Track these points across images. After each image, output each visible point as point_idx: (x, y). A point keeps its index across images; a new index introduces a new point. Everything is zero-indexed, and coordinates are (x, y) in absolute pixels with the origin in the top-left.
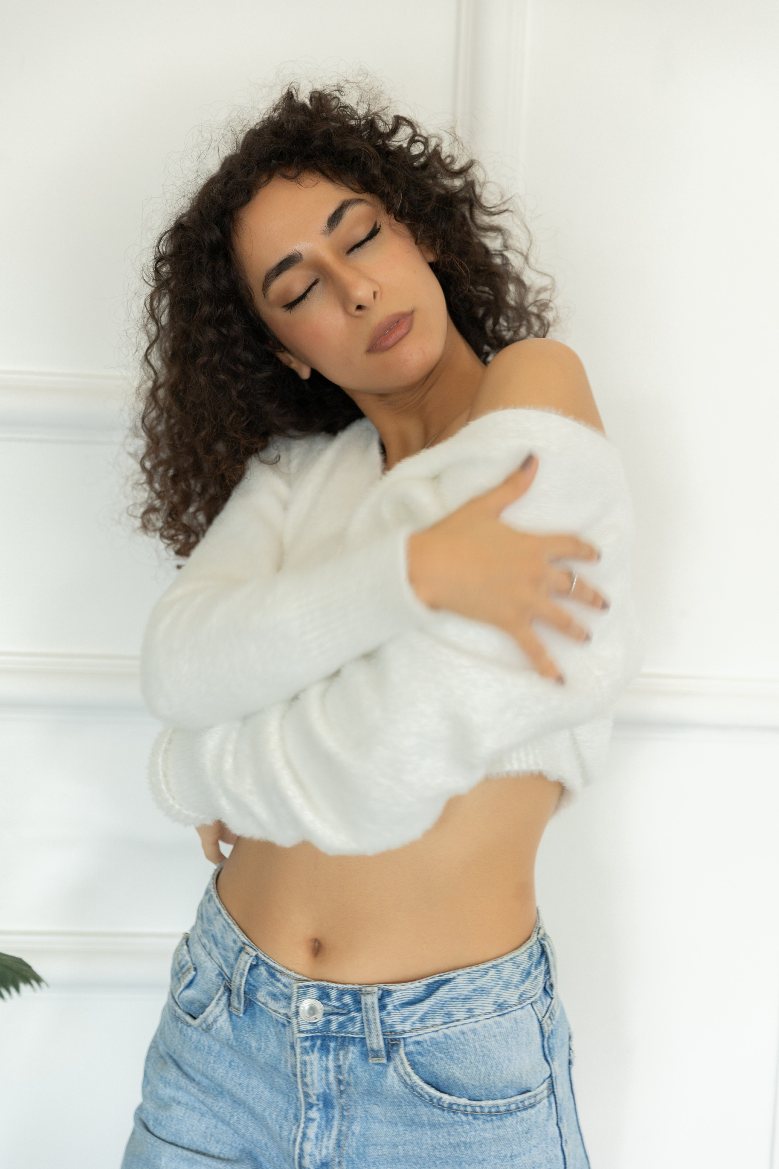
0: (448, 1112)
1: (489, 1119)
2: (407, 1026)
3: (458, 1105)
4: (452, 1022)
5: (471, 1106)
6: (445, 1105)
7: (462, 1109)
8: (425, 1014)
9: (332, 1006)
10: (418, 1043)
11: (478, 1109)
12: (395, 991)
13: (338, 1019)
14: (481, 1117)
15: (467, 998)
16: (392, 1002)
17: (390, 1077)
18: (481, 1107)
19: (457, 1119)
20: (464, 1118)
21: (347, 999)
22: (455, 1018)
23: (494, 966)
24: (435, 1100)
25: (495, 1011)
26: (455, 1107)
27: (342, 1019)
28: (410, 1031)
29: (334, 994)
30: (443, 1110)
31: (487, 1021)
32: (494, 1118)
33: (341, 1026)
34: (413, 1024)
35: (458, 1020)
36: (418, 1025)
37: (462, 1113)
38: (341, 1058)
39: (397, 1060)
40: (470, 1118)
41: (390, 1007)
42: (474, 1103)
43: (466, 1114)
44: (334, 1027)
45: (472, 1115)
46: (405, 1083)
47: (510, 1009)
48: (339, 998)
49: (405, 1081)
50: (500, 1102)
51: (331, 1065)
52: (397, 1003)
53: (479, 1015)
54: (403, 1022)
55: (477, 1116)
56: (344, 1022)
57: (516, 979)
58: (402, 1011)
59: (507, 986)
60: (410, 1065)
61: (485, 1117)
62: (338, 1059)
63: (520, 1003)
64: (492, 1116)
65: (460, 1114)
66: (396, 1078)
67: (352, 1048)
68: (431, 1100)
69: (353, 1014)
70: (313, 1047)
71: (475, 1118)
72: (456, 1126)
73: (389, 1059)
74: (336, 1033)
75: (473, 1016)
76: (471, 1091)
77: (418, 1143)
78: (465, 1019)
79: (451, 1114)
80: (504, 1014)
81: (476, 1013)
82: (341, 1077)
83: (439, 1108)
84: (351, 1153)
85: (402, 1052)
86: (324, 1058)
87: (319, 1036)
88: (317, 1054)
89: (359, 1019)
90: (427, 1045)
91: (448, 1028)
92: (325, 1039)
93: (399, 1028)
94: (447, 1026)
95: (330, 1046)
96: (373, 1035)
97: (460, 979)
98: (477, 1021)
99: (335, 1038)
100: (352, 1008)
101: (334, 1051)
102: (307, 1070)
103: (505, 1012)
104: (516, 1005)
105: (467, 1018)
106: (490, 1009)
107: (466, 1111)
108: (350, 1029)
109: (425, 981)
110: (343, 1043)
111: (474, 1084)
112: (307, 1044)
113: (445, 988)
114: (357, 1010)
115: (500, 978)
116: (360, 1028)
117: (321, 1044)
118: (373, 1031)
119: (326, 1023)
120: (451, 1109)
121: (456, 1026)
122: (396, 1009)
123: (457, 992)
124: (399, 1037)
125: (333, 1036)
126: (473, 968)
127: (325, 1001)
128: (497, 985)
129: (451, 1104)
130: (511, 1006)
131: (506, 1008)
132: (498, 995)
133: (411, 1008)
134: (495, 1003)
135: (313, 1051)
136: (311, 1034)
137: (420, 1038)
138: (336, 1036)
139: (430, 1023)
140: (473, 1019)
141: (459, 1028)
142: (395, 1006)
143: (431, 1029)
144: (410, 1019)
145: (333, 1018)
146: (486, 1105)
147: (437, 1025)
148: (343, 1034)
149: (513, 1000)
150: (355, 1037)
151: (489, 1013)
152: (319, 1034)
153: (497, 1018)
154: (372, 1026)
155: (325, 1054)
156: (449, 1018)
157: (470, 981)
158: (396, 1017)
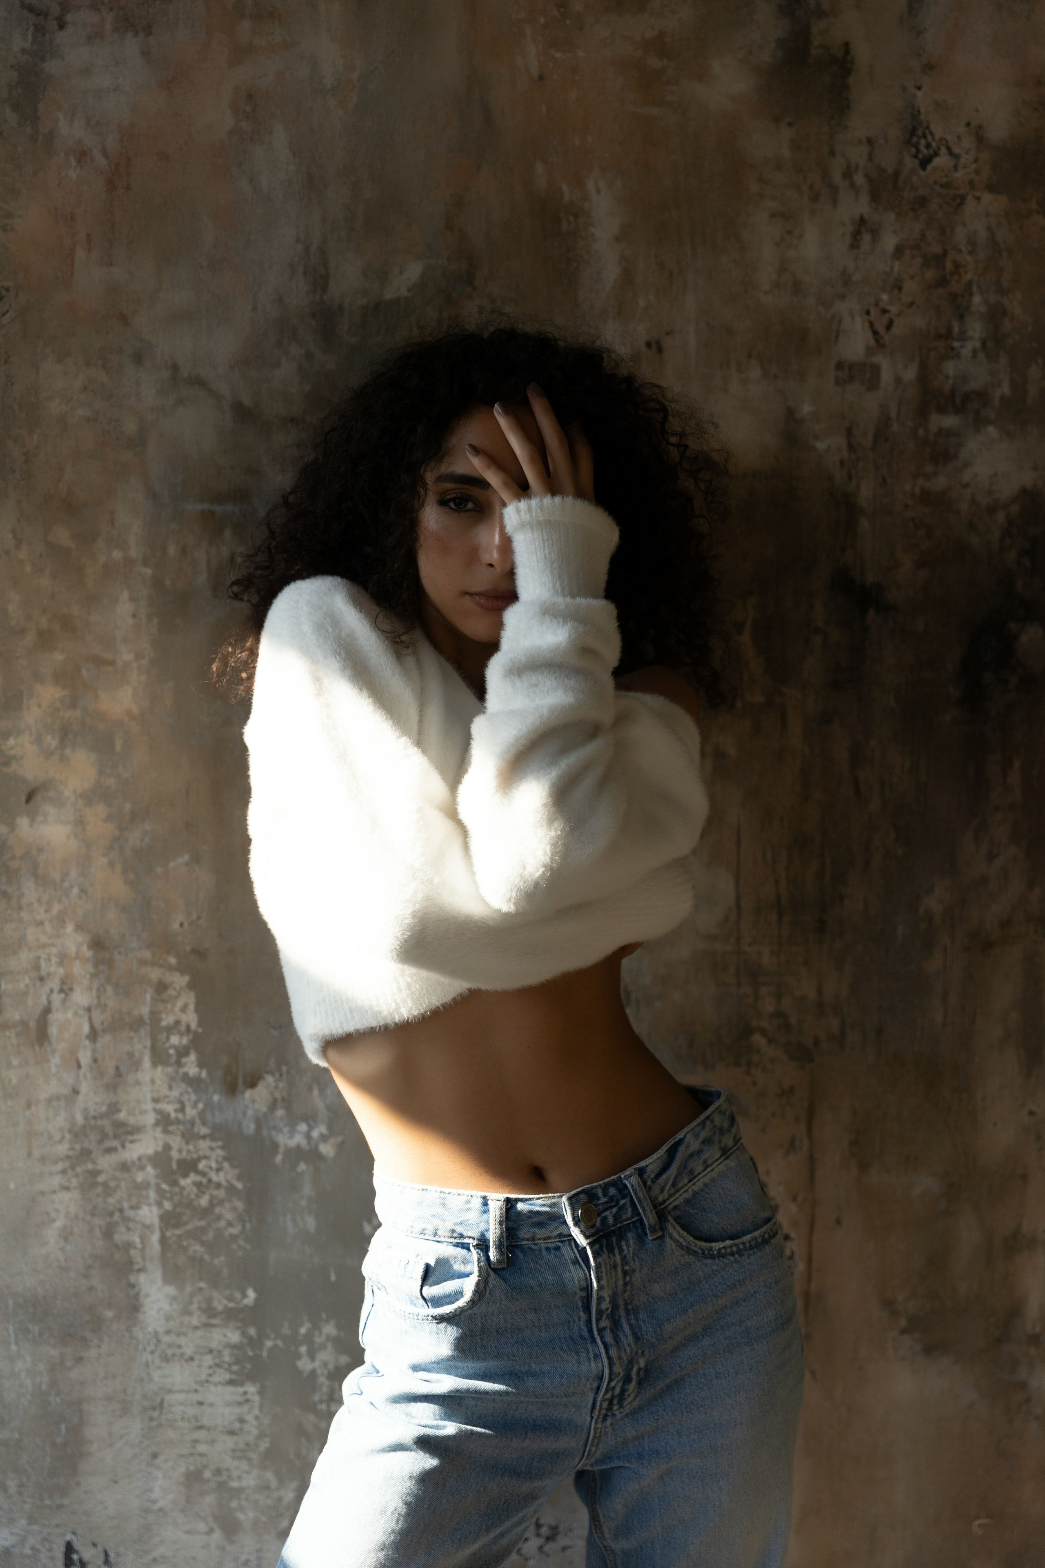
0: (718, 1258)
1: (752, 1252)
2: (666, 1194)
3: (725, 1248)
4: (695, 1177)
5: (735, 1245)
6: (715, 1253)
7: (729, 1250)
8: (675, 1178)
9: (601, 1203)
10: (675, 1208)
11: (741, 1246)
12: (647, 1166)
13: (611, 1213)
14: (745, 1253)
15: (699, 1152)
16: (649, 1177)
17: (669, 1245)
18: (743, 1243)
19: (726, 1261)
20: (731, 1258)
21: (612, 1191)
22: (697, 1172)
23: (707, 1118)
24: (706, 1252)
25: (721, 1156)
26: (723, 1251)
27: (614, 1210)
28: (668, 1199)
29: (600, 1192)
30: (714, 1258)
31: (720, 1166)
32: (755, 1250)
33: (616, 1217)
34: (669, 1190)
35: (699, 1174)
36: (672, 1191)
37: (729, 1255)
38: (625, 1248)
39: (670, 1227)
40: (737, 1256)
41: (649, 1182)
42: (736, 1241)
43: (732, 1254)
44: (611, 1220)
45: (738, 1253)
46: (681, 1247)
47: (731, 1152)
49: (681, 1243)
50: (756, 1233)
51: (618, 1258)
52: (653, 1176)
53: (712, 1164)
54: (662, 1191)
55: (742, 1253)
56: (617, 1212)
57: (726, 1125)
58: (659, 1181)
59: (722, 1132)
60: (681, 1227)
61: (748, 1252)
62: (623, 1250)
63: (735, 1144)
64: (753, 1249)
65: (728, 1257)
66: (674, 1245)
67: (630, 1235)
68: (703, 1253)
69: (622, 1202)
70: (601, 1248)
71: (740, 1256)
72: (727, 1269)
73: (662, 1229)
74: (614, 1226)
75: (708, 1166)
76: (730, 1231)
77: (702, 1300)
78: (703, 1171)
79: (721, 1259)
81: (710, 1162)
82: (627, 1268)
83: (710, 1258)
84: (650, 1338)
85: (670, 1219)
86: (611, 1256)
87: (602, 1235)
88: (606, 1253)
89: (628, 1204)
90: (683, 1206)
91: (694, 1184)
92: (607, 1236)
93: (661, 1199)
94: (692, 1183)
95: (612, 1241)
96: (648, 1212)
97: (689, 1136)
98: (712, 1170)
99: (614, 1232)
100: (619, 1197)
101: (617, 1244)
102: (602, 1272)
103: (728, 1154)
104: (733, 1147)
105: (705, 1169)
106: (718, 1155)
107: (732, 1251)
108: (624, 1217)
109: (665, 1148)
110: (621, 1234)
111: (730, 1225)
112: (597, 1247)
113: (682, 1149)
114: (624, 1197)
115: (714, 1127)
116: (632, 1211)
117: (606, 1242)
118: (647, 1208)
119: (604, 1221)
120: (720, 1255)
121: (699, 1180)
122: (653, 1182)
123: (691, 1149)
124: (663, 1207)
125: (612, 1231)
126: (694, 1124)
127: (595, 1202)
128: (715, 1133)
129: (720, 1249)
130: (730, 1149)
131: (728, 1151)
132: (720, 1142)
133: (664, 1176)
134: (720, 1148)
135: (602, 1251)
136: (596, 1236)
137: (677, 1203)
138: (614, 1230)
139: (681, 1185)
140: (709, 1169)
141: (701, 1181)
142: (652, 1180)
143: (683, 1191)
144: (666, 1186)
145: (607, 1213)
146: (746, 1240)
147: (685, 1185)
148: (619, 1225)
149: (730, 1143)
150: (630, 1223)
151: (718, 1159)
152: (601, 1233)
153: (725, 1162)
154: (645, 1204)
155: (611, 1251)
156: (692, 1174)
157: (697, 1136)
158: (656, 1189)
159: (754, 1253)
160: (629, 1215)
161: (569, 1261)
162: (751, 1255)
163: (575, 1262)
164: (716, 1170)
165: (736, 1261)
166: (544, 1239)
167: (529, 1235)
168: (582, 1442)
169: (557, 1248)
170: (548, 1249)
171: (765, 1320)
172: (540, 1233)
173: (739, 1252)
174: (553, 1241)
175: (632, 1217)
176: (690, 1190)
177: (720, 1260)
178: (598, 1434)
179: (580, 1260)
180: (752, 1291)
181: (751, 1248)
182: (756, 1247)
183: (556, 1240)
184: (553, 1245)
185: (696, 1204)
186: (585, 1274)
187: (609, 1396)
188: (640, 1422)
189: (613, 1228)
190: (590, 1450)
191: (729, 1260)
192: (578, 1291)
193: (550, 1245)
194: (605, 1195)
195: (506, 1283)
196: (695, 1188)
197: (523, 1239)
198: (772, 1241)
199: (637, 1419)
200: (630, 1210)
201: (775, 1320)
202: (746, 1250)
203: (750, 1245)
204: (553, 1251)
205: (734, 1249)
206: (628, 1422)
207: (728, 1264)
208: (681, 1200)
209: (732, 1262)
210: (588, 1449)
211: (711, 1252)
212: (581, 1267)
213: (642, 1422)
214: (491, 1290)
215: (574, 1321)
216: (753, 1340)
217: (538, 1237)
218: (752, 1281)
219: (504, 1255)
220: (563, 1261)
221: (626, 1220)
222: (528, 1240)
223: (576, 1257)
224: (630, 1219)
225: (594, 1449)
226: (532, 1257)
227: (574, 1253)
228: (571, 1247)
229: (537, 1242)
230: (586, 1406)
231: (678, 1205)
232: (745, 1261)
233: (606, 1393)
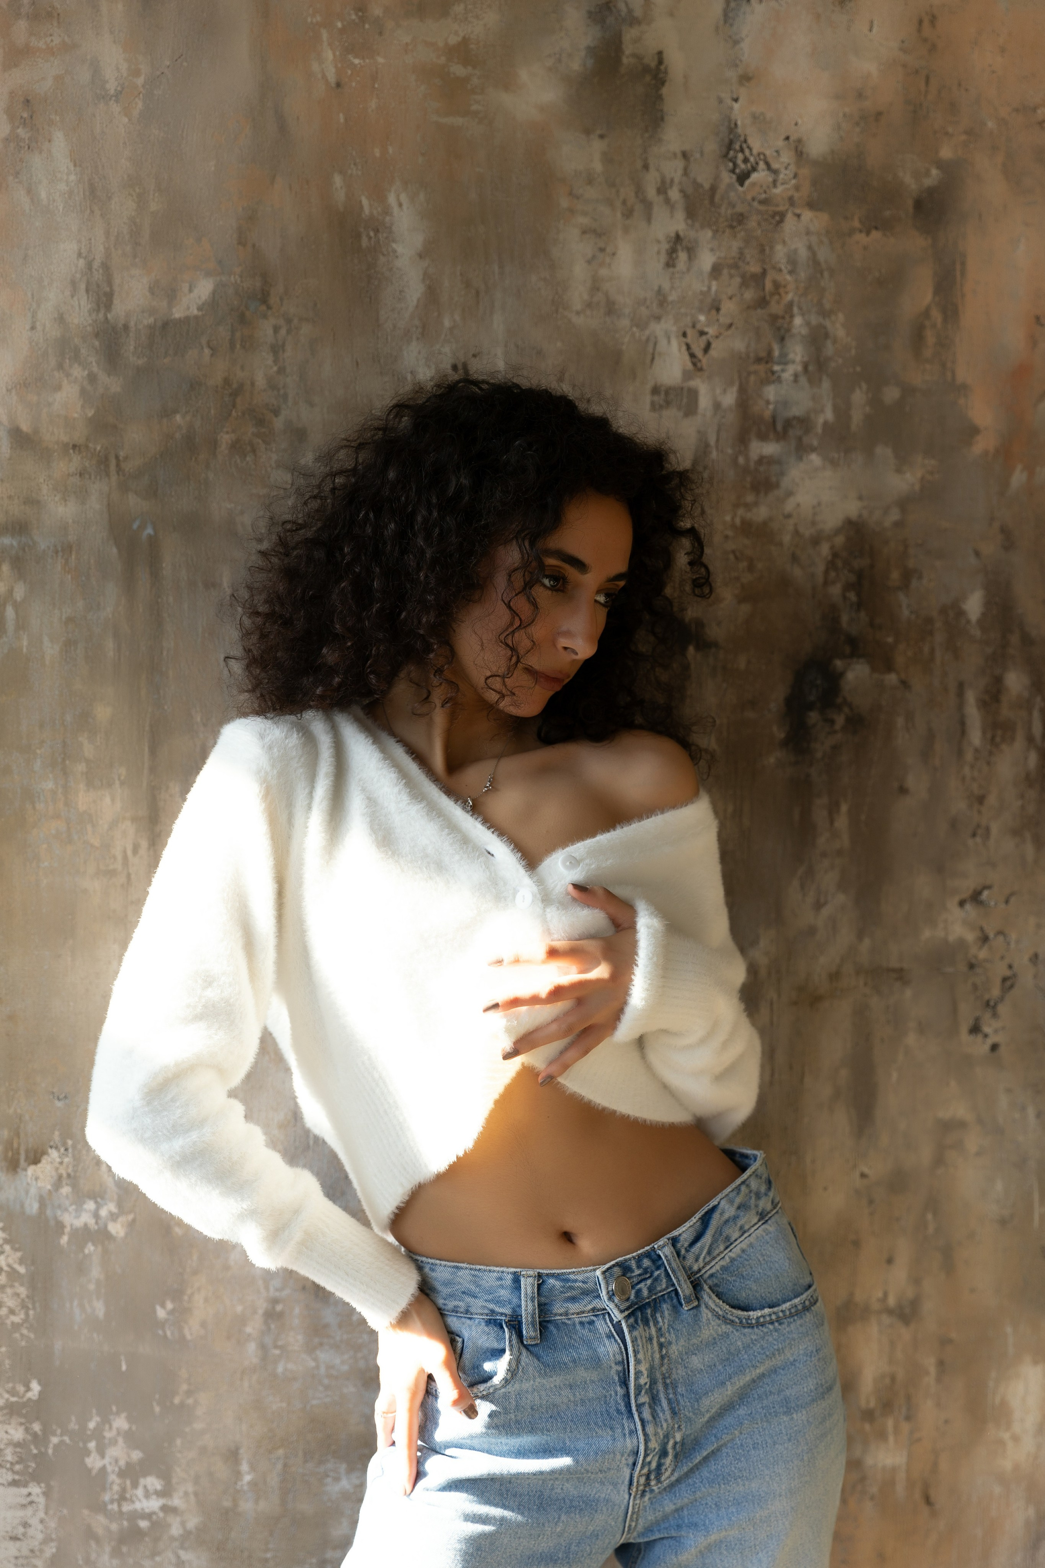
0: (757, 1327)
1: (792, 1320)
2: (701, 1263)
3: (763, 1316)
4: (731, 1244)
5: (774, 1313)
6: (754, 1322)
7: (768, 1319)
8: (710, 1246)
9: (635, 1276)
10: (712, 1276)
11: (781, 1314)
12: (680, 1235)
13: (646, 1285)
14: (785, 1321)
15: (735, 1218)
16: (683, 1246)
17: (704, 1315)
18: (783, 1311)
19: (765, 1330)
20: (771, 1327)
21: (646, 1263)
22: (733, 1239)
23: (743, 1183)
24: (744, 1321)
25: (759, 1221)
26: (762, 1320)
27: (649, 1282)
28: (703, 1267)
29: (633, 1264)
30: (753, 1327)
31: (757, 1231)
32: (796, 1318)
33: (651, 1289)
34: (704, 1258)
35: (736, 1240)
36: (708, 1259)
37: (769, 1323)
38: (660, 1319)
39: (706, 1297)
40: (776, 1324)
41: (683, 1252)
42: (775, 1309)
43: (772, 1323)
44: (645, 1293)
45: (777, 1321)
46: (718, 1316)
47: (769, 1215)
48: (639, 1266)
49: (717, 1313)
50: (796, 1301)
51: (653, 1330)
52: (686, 1244)
53: (749, 1229)
54: (697, 1260)
55: (782, 1321)
56: (652, 1284)
57: (763, 1189)
58: (693, 1250)
59: (758, 1196)
60: (717, 1296)
61: (789, 1320)
62: (658, 1322)
63: (774, 1208)
64: (793, 1316)
65: (767, 1325)
66: (710, 1315)
67: (665, 1306)
68: (741, 1322)
69: (656, 1273)
70: (636, 1321)
71: (780, 1324)
72: (767, 1338)
73: (698, 1299)
74: (648, 1298)
75: (745, 1232)
76: (769, 1298)
77: (741, 1370)
78: (740, 1237)
79: (760, 1327)
80: (767, 1221)
81: (747, 1227)
82: (662, 1340)
83: (749, 1327)
85: (706, 1287)
86: (646, 1328)
87: (637, 1308)
88: (642, 1326)
89: (663, 1275)
90: (720, 1274)
91: (731, 1251)
92: (642, 1308)
93: (695, 1268)
94: (729, 1249)
95: (647, 1313)
96: (682, 1282)
97: (723, 1203)
98: (750, 1235)
99: (649, 1303)
100: (653, 1268)
101: (651, 1316)
102: (638, 1346)
103: (767, 1219)
104: (772, 1210)
105: (742, 1235)
106: (755, 1220)
107: (771, 1320)
108: (659, 1289)
109: (698, 1215)
110: (655, 1305)
111: (769, 1293)
112: (632, 1320)
113: (716, 1216)
114: (658, 1268)
115: (751, 1192)
116: (667, 1282)
117: (641, 1315)
118: (681, 1278)
119: (639, 1291)
120: (759, 1324)
121: (735, 1246)
122: (687, 1251)
123: (726, 1216)
124: (698, 1275)
125: (647, 1303)
126: (729, 1189)
127: (629, 1275)
128: (751, 1198)
129: (758, 1318)
130: (768, 1213)
131: (766, 1215)
132: (757, 1206)
133: (699, 1245)
134: (757, 1213)
135: (637, 1324)
136: (631, 1310)
137: (713, 1270)
138: (649, 1302)
139: (717, 1252)
140: (746, 1235)
141: (738, 1248)
142: (686, 1249)
143: (719, 1258)
144: (701, 1254)
145: (642, 1285)
146: (786, 1308)
147: (722, 1252)
148: (654, 1297)
149: (769, 1207)
150: (664, 1294)
151: (756, 1224)
152: (636, 1306)
153: (763, 1227)
154: (679, 1274)
155: (646, 1323)
156: (729, 1241)
157: (731, 1202)
158: (690, 1258)
159: (794, 1320)
160: (664, 1286)
161: (604, 1335)
162: (791, 1322)
163: (610, 1336)
164: (753, 1235)
165: (776, 1330)
166: (578, 1314)
167: (562, 1311)
168: (621, 1519)
169: (591, 1323)
170: (582, 1323)
171: (805, 1390)
172: (573, 1307)
173: (779, 1320)
174: (586, 1315)
175: (667, 1288)
176: (727, 1257)
177: (759, 1329)
178: (636, 1510)
179: (615, 1334)
180: (791, 1359)
181: (791, 1315)
182: (796, 1315)
183: (589, 1314)
184: (587, 1320)
185: (734, 1271)
186: (620, 1348)
187: (645, 1471)
188: (678, 1495)
189: (647, 1301)
190: (630, 1526)
191: (768, 1328)
192: (613, 1365)
193: (584, 1319)
194: (639, 1267)
195: (539, 1361)
196: (732, 1255)
197: (556, 1315)
198: (812, 1308)
199: (675, 1492)
200: (664, 1281)
201: (816, 1389)
202: (786, 1318)
203: (791, 1313)
204: (587, 1326)
205: (774, 1317)
206: (666, 1496)
207: (768, 1333)
208: (718, 1267)
209: (771, 1331)
210: (627, 1525)
211: (749, 1321)
212: (616, 1341)
213: (679, 1495)
214: (523, 1368)
215: (611, 1395)
216: (792, 1410)
217: (571, 1311)
218: (791, 1349)
219: (537, 1331)
220: (598, 1335)
221: (660, 1292)
222: (561, 1315)
223: (610, 1331)
224: (664, 1290)
225: (633, 1524)
226: (566, 1332)
227: (609, 1327)
228: (605, 1320)
229: (570, 1317)
230: (623, 1482)
231: (715, 1273)
232: (785, 1329)
233: (642, 1467)
